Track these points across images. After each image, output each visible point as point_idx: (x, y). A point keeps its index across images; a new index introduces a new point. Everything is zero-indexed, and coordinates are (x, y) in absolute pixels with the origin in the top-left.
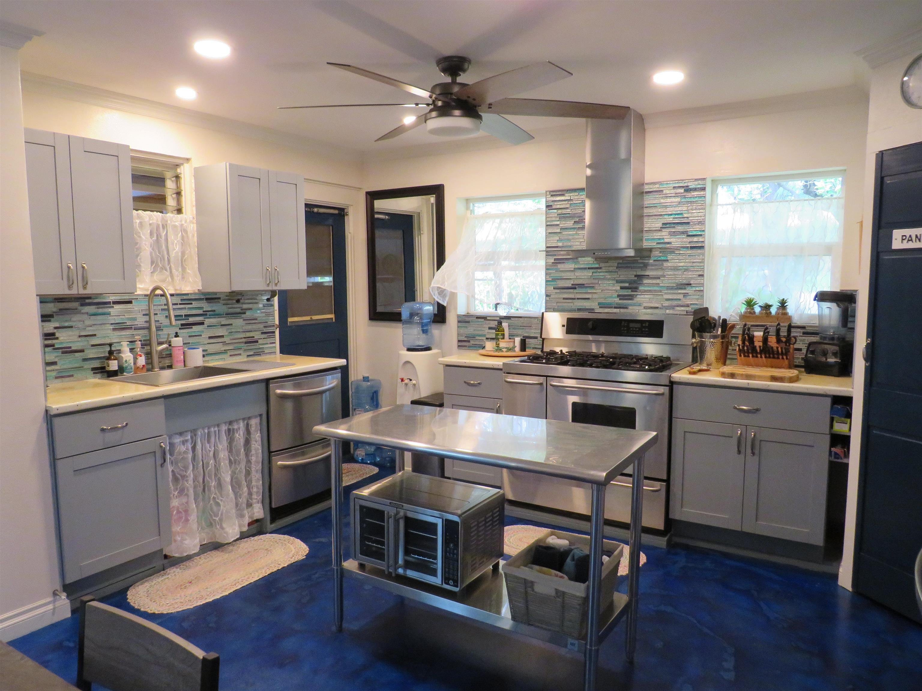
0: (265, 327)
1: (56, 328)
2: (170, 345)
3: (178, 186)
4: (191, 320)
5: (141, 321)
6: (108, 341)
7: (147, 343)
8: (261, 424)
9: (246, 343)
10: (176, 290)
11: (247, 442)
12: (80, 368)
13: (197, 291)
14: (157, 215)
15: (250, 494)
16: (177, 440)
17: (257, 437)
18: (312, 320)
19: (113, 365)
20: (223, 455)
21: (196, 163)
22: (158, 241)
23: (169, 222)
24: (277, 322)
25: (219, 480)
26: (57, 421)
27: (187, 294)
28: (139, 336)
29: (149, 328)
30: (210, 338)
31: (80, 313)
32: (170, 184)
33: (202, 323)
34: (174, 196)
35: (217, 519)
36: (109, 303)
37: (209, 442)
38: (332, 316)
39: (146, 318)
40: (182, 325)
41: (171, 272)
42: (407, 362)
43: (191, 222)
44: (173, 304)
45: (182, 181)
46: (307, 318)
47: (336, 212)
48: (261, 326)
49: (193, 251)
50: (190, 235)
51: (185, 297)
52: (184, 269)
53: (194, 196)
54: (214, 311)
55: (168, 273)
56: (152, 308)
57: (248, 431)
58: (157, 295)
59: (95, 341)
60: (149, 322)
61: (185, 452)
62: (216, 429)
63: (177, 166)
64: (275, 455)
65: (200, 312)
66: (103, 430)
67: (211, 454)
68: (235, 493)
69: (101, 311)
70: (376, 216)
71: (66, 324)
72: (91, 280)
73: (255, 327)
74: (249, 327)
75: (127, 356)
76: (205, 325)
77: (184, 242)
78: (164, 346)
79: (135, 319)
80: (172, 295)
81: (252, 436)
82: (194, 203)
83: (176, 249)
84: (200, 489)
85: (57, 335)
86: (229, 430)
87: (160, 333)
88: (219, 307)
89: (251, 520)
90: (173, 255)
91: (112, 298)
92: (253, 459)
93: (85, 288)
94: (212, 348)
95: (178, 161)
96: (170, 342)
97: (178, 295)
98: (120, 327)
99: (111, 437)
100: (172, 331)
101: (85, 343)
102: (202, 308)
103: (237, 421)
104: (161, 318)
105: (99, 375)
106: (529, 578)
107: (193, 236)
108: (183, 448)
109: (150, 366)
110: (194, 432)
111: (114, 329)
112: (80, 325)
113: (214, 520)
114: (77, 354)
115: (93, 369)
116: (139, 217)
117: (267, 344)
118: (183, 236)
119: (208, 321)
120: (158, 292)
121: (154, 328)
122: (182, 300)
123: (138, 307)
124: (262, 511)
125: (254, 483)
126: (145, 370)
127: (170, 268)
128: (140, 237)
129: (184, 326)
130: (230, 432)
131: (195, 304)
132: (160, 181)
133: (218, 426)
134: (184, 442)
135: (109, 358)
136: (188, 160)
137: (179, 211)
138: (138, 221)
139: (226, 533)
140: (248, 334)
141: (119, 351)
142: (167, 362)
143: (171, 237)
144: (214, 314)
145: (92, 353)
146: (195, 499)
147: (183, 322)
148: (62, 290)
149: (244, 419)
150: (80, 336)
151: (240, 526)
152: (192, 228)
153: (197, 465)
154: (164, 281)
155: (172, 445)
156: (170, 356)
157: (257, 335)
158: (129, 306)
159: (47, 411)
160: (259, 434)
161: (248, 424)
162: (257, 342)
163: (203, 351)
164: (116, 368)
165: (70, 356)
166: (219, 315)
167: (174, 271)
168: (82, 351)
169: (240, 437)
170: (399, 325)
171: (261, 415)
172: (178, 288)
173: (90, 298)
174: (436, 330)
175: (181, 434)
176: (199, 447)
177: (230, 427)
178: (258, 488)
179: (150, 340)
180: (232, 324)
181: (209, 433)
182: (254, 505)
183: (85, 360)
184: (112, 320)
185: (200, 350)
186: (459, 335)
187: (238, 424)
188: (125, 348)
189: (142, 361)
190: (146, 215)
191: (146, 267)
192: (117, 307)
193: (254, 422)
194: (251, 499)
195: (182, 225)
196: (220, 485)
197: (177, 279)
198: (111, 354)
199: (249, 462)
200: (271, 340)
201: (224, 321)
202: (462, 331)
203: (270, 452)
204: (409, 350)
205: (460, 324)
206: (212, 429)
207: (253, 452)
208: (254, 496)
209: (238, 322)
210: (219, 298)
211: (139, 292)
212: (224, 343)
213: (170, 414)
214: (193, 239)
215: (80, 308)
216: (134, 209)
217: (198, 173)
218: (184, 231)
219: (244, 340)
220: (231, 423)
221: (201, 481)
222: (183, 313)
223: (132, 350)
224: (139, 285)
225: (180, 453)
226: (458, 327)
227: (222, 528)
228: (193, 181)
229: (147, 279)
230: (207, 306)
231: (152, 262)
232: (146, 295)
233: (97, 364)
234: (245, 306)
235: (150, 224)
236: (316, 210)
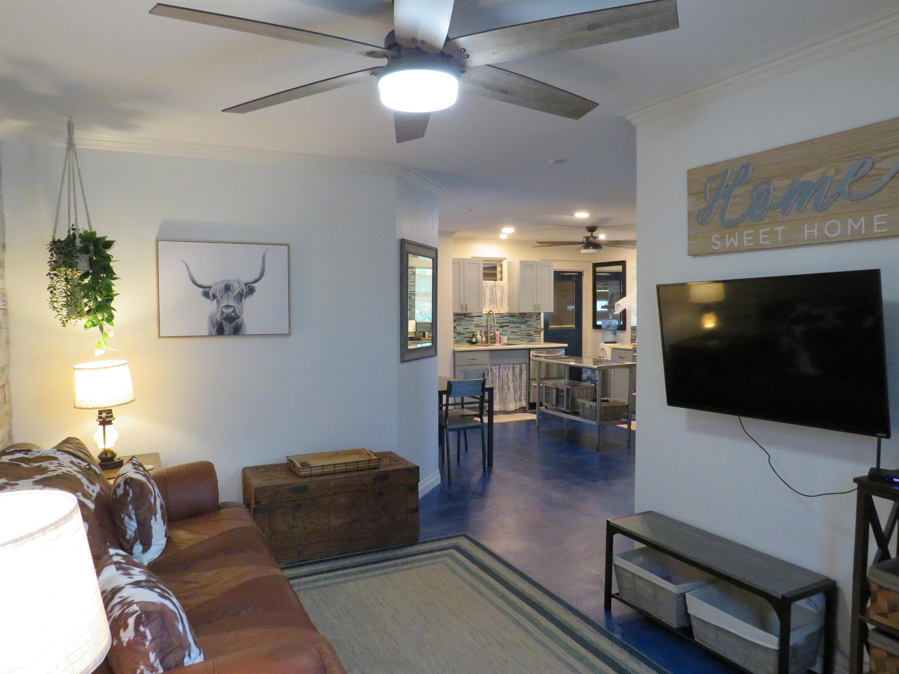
0: (536, 329)
1: (456, 325)
2: (495, 334)
3: (501, 270)
4: (504, 324)
5: (484, 324)
6: (473, 331)
7: (486, 333)
8: (526, 367)
9: (527, 336)
10: (498, 312)
11: (521, 374)
12: (463, 340)
13: (507, 313)
14: (493, 282)
15: (521, 396)
16: (493, 367)
17: (524, 372)
18: (562, 327)
19: (474, 340)
20: (510, 376)
21: (509, 260)
22: (492, 292)
23: (497, 285)
24: (543, 327)
25: (508, 386)
26: (456, 354)
27: (503, 314)
28: (484, 329)
29: (487, 327)
30: (511, 332)
31: (464, 320)
32: (498, 269)
33: (508, 326)
34: (500, 273)
35: (507, 401)
36: (474, 316)
37: (505, 370)
38: (574, 326)
39: (486, 323)
40: (500, 326)
41: (497, 304)
42: (603, 349)
43: (506, 284)
44: (496, 318)
45: (503, 267)
46: (560, 326)
47: (577, 274)
48: (534, 329)
49: (506, 296)
50: (505, 289)
51: (502, 315)
52: (502, 304)
53: (507, 273)
54: (514, 321)
55: (496, 305)
56: (489, 319)
57: (521, 370)
58: (491, 314)
59: (468, 331)
60: (487, 324)
61: (496, 372)
62: (508, 366)
63: (501, 261)
64: (531, 381)
65: (508, 321)
66: (469, 359)
67: (506, 375)
68: (515, 394)
69: (470, 319)
70: (597, 274)
71: (459, 324)
72: (469, 308)
73: (531, 329)
74: (528, 329)
75: (479, 337)
76: (510, 327)
77: (502, 293)
78: (493, 334)
79: (482, 323)
80: (495, 314)
81: (523, 372)
82: (507, 276)
83: (499, 295)
84: (501, 388)
85: (456, 328)
86: (513, 367)
87: (491, 329)
88: (515, 319)
89: (521, 407)
90: (498, 298)
91: (475, 315)
92: (523, 381)
93: (466, 311)
94: (512, 337)
95: (501, 260)
96: (495, 333)
97: (499, 314)
98: (477, 326)
99: (472, 362)
100: (496, 329)
101: (465, 331)
102: (509, 319)
103: (517, 364)
104: (492, 323)
105: (469, 344)
106: (584, 402)
107: (506, 290)
108: (495, 371)
109: (487, 342)
110: (500, 365)
111: (475, 327)
112: (463, 324)
113: (505, 401)
114: (462, 335)
115: (467, 341)
116: (486, 283)
117: (537, 337)
118: (502, 290)
119: (511, 325)
120: (491, 313)
121: (489, 327)
122: (500, 316)
123: (484, 318)
124: (525, 404)
125: (523, 391)
126: (485, 343)
127: (497, 303)
128: (486, 291)
129: (501, 327)
130: (513, 368)
131: (506, 318)
132: (495, 268)
133: (509, 365)
134: (496, 369)
135: (472, 337)
136: (506, 258)
137: (501, 279)
138: (485, 285)
139: (509, 407)
140: (528, 332)
141: (476, 335)
142: (493, 341)
143: (498, 291)
144: (513, 322)
145: (467, 335)
146: (499, 390)
147: (501, 325)
148: (459, 311)
149: (519, 364)
150: (463, 328)
151: (515, 407)
152: (506, 287)
153: (500, 378)
154: (494, 308)
155: (492, 370)
156: (495, 338)
157: (532, 333)
158: (480, 318)
159: (453, 350)
160: (525, 371)
161: (521, 366)
162: (532, 335)
163: (508, 338)
164: (475, 341)
165: (460, 336)
166: (515, 323)
167: (498, 304)
168: (464, 334)
169: (517, 370)
170: (600, 330)
171: (526, 363)
172: (499, 311)
173: (467, 314)
174: (620, 334)
175: (495, 365)
176: (501, 372)
177: (514, 366)
178: (524, 394)
179: (487, 331)
180: (520, 327)
181: (505, 367)
182: (522, 401)
183: (465, 337)
184: (474, 323)
185: (506, 337)
186: (631, 336)
187: (517, 365)
188: (479, 334)
189: (484, 339)
190: (488, 282)
191: (488, 303)
192: (476, 318)
193: (524, 366)
194: (521, 397)
195: (502, 285)
196: (508, 388)
197: (499, 307)
198: (474, 336)
199: (521, 382)
200: (539, 335)
201: (518, 326)
202: (633, 334)
203: (530, 379)
204: (606, 343)
205: (632, 331)
206: (507, 366)
207: (523, 378)
208: (523, 397)
209: (524, 326)
210: (516, 316)
211: (484, 312)
212: (517, 335)
213: (491, 357)
214: (506, 291)
215: (464, 318)
216: (484, 280)
217: (509, 263)
218: (502, 287)
219: (527, 334)
220: (514, 364)
221: (501, 385)
222: (501, 321)
223: (481, 335)
224: (484, 310)
225: (494, 372)
226: (631, 332)
227: (508, 405)
228: (507, 267)
229: (488, 307)
230: (510, 319)
231: (490, 301)
232: (487, 314)
233: (468, 339)
234: (527, 319)
235: (490, 286)
236: (565, 274)
